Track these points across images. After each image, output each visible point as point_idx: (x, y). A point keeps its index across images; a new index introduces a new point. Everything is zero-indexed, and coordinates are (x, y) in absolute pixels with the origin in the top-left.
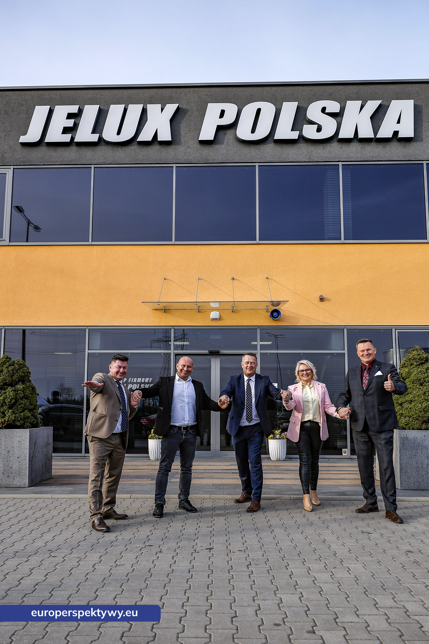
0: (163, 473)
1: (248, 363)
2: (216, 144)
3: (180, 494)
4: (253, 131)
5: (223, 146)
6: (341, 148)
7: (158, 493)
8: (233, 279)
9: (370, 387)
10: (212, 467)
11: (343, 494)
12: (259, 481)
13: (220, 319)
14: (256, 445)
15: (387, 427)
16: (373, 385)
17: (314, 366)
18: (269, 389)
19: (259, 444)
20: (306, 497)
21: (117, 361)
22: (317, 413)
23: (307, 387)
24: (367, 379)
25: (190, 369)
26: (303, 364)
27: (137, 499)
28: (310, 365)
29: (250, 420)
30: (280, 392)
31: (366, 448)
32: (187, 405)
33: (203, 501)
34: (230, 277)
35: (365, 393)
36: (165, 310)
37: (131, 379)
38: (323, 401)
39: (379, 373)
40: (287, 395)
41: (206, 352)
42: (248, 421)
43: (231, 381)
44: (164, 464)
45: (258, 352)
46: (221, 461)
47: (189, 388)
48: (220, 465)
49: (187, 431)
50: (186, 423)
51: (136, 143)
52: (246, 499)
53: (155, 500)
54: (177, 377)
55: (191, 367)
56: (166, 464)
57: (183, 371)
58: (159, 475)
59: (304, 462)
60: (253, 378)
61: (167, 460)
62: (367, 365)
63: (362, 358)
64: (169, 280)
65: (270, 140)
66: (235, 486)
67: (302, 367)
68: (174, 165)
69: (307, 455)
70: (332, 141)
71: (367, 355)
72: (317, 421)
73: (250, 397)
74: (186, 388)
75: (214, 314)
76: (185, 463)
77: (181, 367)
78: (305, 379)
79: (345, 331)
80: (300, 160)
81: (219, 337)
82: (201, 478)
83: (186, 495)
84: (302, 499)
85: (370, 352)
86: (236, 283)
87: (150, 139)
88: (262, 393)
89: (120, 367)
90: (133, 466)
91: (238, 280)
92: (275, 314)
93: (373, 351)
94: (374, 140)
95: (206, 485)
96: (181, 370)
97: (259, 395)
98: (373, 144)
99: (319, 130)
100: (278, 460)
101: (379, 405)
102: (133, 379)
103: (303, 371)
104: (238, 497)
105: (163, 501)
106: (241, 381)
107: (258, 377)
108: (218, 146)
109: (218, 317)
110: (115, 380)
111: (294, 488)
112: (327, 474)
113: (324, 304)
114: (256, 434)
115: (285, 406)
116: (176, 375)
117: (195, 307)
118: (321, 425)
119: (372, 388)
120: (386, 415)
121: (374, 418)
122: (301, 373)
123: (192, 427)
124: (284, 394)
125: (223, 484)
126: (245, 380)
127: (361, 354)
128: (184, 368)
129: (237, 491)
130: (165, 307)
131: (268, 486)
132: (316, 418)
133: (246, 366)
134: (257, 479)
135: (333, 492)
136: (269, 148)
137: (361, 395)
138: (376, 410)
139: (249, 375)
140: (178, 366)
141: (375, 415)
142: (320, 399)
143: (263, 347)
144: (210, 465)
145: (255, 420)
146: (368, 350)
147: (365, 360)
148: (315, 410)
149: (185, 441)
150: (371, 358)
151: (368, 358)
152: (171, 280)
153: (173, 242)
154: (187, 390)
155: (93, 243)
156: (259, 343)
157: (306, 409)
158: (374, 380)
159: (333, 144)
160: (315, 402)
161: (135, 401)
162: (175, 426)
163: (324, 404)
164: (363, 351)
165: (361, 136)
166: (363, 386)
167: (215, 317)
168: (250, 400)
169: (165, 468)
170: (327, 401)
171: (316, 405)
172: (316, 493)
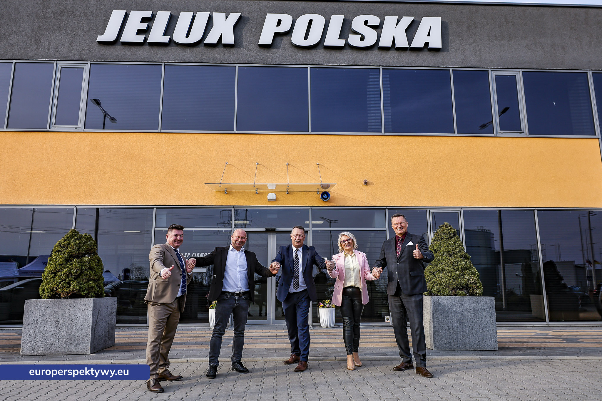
0: (216, 337)
1: (297, 235)
2: (273, 48)
3: (233, 356)
4: (306, 38)
5: (280, 50)
6: (381, 55)
7: (212, 355)
8: (288, 164)
9: (403, 255)
10: (267, 334)
11: (384, 354)
12: (306, 343)
13: (276, 200)
14: (303, 309)
15: (417, 290)
16: (405, 253)
17: (354, 236)
18: (315, 259)
19: (307, 308)
20: (350, 358)
21: (174, 230)
22: (358, 280)
23: (349, 256)
24: (400, 249)
25: (244, 240)
26: (344, 235)
27: (194, 362)
28: (351, 235)
29: (297, 287)
30: (325, 261)
31: (399, 311)
32: (239, 273)
33: (255, 363)
34: (286, 163)
35: (399, 260)
36: (226, 191)
37: (195, 254)
38: (363, 268)
39: (410, 243)
40: (331, 265)
41: (263, 229)
42: (295, 288)
43: (281, 251)
44: (218, 328)
45: (310, 229)
46: (276, 329)
47: (241, 258)
48: (275, 333)
49: (240, 296)
50: (239, 289)
51: (203, 45)
52: (295, 361)
53: (209, 362)
54: (231, 247)
55: (244, 238)
56: (220, 328)
57: (238, 241)
58: (213, 338)
59: (347, 325)
60: (301, 249)
61: (220, 324)
62: (400, 236)
63: (396, 231)
64: (231, 165)
65: (320, 46)
66: (286, 349)
67: (344, 238)
68: (237, 65)
69: (350, 319)
70: (373, 49)
71: (400, 227)
72: (358, 286)
73: (298, 267)
74: (239, 258)
75: (271, 196)
76: (238, 327)
77: (235, 239)
78: (348, 248)
79: (387, 211)
80: (346, 63)
81: (275, 216)
82: (256, 343)
83: (238, 357)
84: (345, 360)
85: (403, 225)
86: (290, 168)
87: (215, 42)
88: (309, 262)
89: (177, 235)
90: (194, 334)
91: (292, 166)
92: (325, 196)
93: (405, 224)
94: (408, 49)
95: (260, 349)
96: (236, 241)
97: (306, 264)
98: (408, 53)
99: (362, 39)
100: (328, 327)
101: (410, 271)
102: (196, 254)
103: (345, 241)
104: (288, 359)
105: (216, 362)
106: (290, 252)
107: (306, 248)
108: (275, 50)
109: (274, 198)
110: (173, 248)
111: (340, 350)
112: (371, 338)
113: (368, 187)
114: (303, 299)
115: (330, 275)
116: (231, 245)
117: (254, 189)
118: (361, 290)
119: (404, 256)
120: (416, 281)
121: (407, 282)
122: (343, 244)
123: (244, 293)
124: (328, 264)
125: (276, 348)
126: (294, 251)
127: (396, 226)
128: (239, 239)
129: (288, 354)
130: (226, 189)
131: (316, 349)
132: (356, 284)
133: (295, 238)
134: (304, 341)
135: (375, 354)
136: (320, 53)
137: (395, 262)
138: (408, 276)
139: (297, 247)
140: (232, 238)
141: (407, 280)
142: (360, 266)
143: (314, 226)
144: (265, 333)
145: (302, 287)
146: (401, 223)
147: (398, 232)
148: (356, 277)
149: (238, 306)
150: (404, 230)
151: (401, 230)
152: (232, 165)
153: (235, 132)
154: (239, 260)
155: (162, 131)
156: (310, 222)
157: (348, 276)
158: (406, 249)
159: (375, 51)
160: (356, 269)
161: (189, 268)
162: (228, 292)
163: (364, 271)
164: (397, 224)
165: (397, 45)
166: (397, 255)
167: (271, 198)
168: (298, 269)
169: (219, 332)
170: (367, 268)
171: (357, 272)
172: (357, 355)
